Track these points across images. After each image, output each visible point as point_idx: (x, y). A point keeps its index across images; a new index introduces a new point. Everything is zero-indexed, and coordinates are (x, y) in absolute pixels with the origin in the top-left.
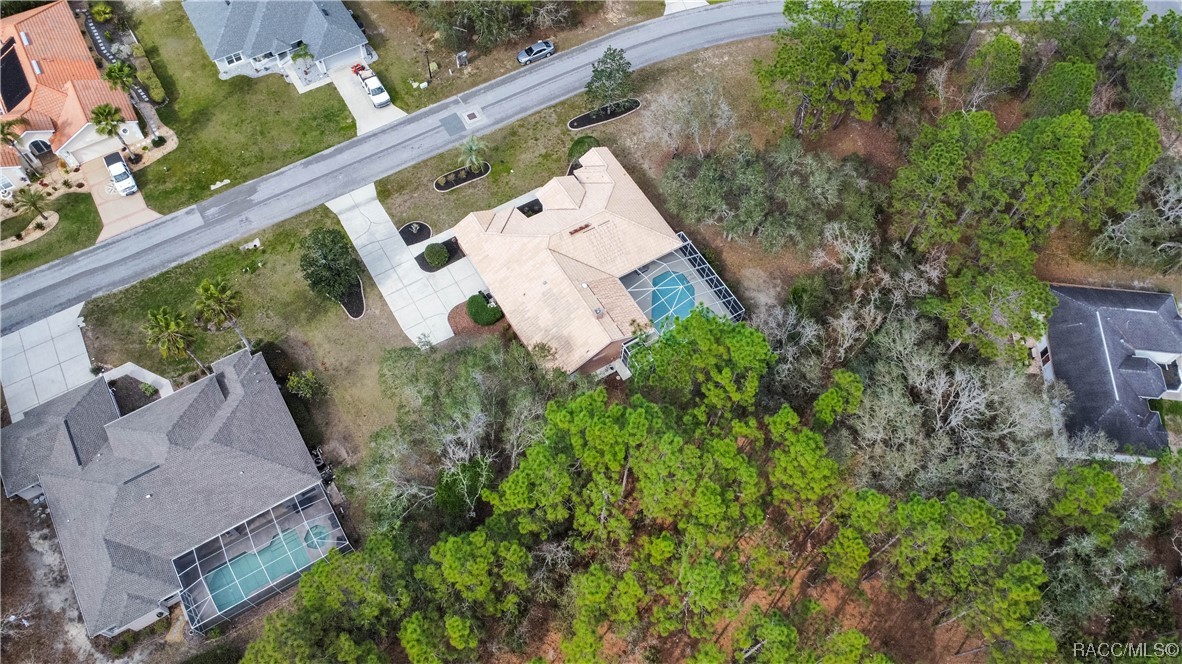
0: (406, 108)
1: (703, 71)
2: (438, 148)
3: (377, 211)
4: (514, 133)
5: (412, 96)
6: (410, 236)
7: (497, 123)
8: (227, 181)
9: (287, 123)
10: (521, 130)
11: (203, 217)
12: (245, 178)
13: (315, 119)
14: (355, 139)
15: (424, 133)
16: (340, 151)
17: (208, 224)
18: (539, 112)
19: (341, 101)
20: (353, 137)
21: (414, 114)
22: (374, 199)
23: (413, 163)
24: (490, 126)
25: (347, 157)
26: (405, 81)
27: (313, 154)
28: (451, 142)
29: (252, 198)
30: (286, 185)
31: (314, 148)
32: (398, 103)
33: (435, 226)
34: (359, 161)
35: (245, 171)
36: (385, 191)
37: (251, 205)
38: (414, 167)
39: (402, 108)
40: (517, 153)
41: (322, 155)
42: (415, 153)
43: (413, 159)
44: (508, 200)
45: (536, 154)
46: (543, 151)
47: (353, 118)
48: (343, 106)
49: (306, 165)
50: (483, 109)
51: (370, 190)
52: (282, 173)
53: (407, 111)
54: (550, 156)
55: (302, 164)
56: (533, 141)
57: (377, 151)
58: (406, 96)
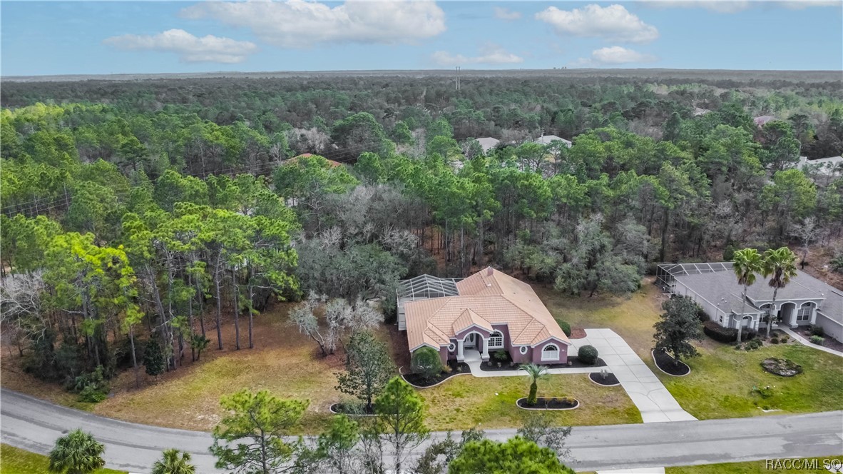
3: (639, 401)
6: (610, 379)
11: (840, 439)
14: (667, 465)
15: (580, 447)
16: (684, 458)
17: (832, 433)
20: (670, 468)
23: (598, 427)
25: (678, 451)
27: (721, 465)
29: (786, 442)
30: (748, 443)
31: (720, 470)
33: (585, 380)
34: (660, 443)
35: (812, 473)
36: (633, 415)
37: (786, 437)
38: (597, 424)
40: (484, 404)
41: (710, 460)
42: (594, 434)
43: (598, 430)
44: (511, 377)
45: (466, 399)
46: (458, 399)
49: (726, 456)
51: (647, 418)
52: (755, 456)
54: (453, 395)
55: (734, 458)
56: (462, 409)
57: (639, 447)
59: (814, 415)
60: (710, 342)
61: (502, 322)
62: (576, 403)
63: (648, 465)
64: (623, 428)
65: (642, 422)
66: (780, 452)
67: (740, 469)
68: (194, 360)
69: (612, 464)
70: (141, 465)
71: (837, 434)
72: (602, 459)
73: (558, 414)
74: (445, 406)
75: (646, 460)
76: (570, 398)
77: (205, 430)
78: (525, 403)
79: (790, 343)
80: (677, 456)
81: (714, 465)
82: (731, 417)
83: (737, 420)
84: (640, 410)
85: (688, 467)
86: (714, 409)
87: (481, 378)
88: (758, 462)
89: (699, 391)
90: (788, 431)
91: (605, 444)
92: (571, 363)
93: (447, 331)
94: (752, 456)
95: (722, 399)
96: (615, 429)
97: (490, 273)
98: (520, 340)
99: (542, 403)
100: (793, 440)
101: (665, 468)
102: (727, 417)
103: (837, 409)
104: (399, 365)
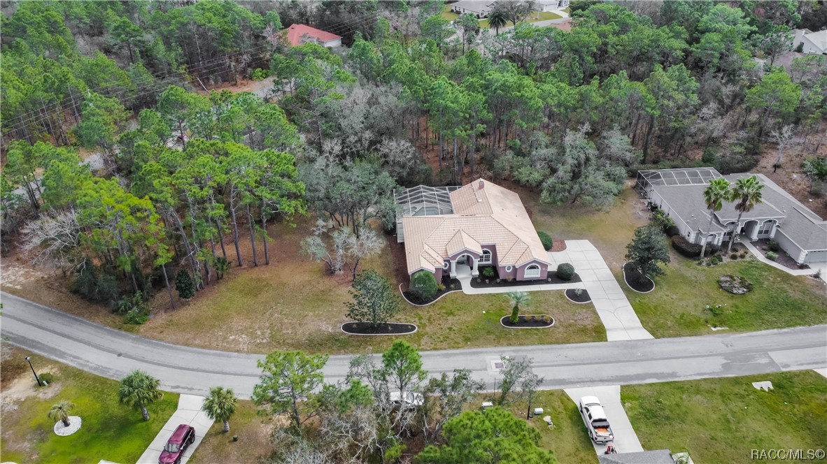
0: (564, 397)
1: (263, 334)
2: (542, 349)
3: (607, 320)
4: (467, 340)
5: (554, 408)
6: (582, 296)
7: (477, 353)
8: (757, 385)
9: (700, 423)
10: (460, 340)
11: (770, 358)
12: (736, 381)
13: (667, 418)
14: (622, 384)
15: (552, 366)
16: (638, 377)
17: (765, 352)
18: (435, 349)
19: (637, 430)
20: (625, 386)
21: (557, 387)
22: (610, 330)
23: (568, 345)
24: (486, 352)
25: (633, 369)
26: (559, 428)
27: (668, 383)
28: (529, 350)
29: (725, 361)
30: (693, 362)
31: (667, 388)
32: (570, 406)
33: (562, 297)
34: (620, 361)
35: (740, 390)
36: (599, 333)
37: (726, 356)
38: (568, 342)
39: (569, 399)
40: (473, 323)
41: (658, 379)
42: (564, 352)
43: (568, 348)
44: (497, 294)
45: (457, 317)
46: (450, 318)
47: (624, 406)
48: (634, 421)
49: (673, 375)
50: (485, 369)
51: (611, 336)
52: (698, 374)
53: (563, 393)
54: (446, 313)
55: (679, 377)
56: (454, 328)
57: (602, 365)
58: (560, 410)
59: (755, 333)
60: (676, 256)
61: (491, 243)
62: (552, 321)
63: (607, 383)
64: (589, 347)
65: (607, 341)
66: (719, 370)
67: (683, 387)
68: (218, 279)
69: (578, 382)
70: (189, 387)
71: (769, 353)
72: (570, 377)
73: (535, 332)
74: (439, 324)
75: (606, 378)
76: (547, 316)
77: (238, 351)
78: (508, 322)
79: (747, 258)
80: (632, 374)
81: (662, 383)
82: (684, 336)
83: (688, 338)
84: (606, 328)
85: (640, 385)
86: (670, 327)
87: (471, 295)
88: (698, 380)
89: (659, 309)
90: (730, 350)
91: (574, 362)
92: (550, 280)
93: (442, 252)
94: (694, 375)
95: (678, 317)
96: (583, 347)
97: (481, 187)
98: (506, 261)
99: (523, 322)
100: (732, 358)
101: (621, 386)
102: (680, 336)
103: (774, 328)
104: (399, 282)
